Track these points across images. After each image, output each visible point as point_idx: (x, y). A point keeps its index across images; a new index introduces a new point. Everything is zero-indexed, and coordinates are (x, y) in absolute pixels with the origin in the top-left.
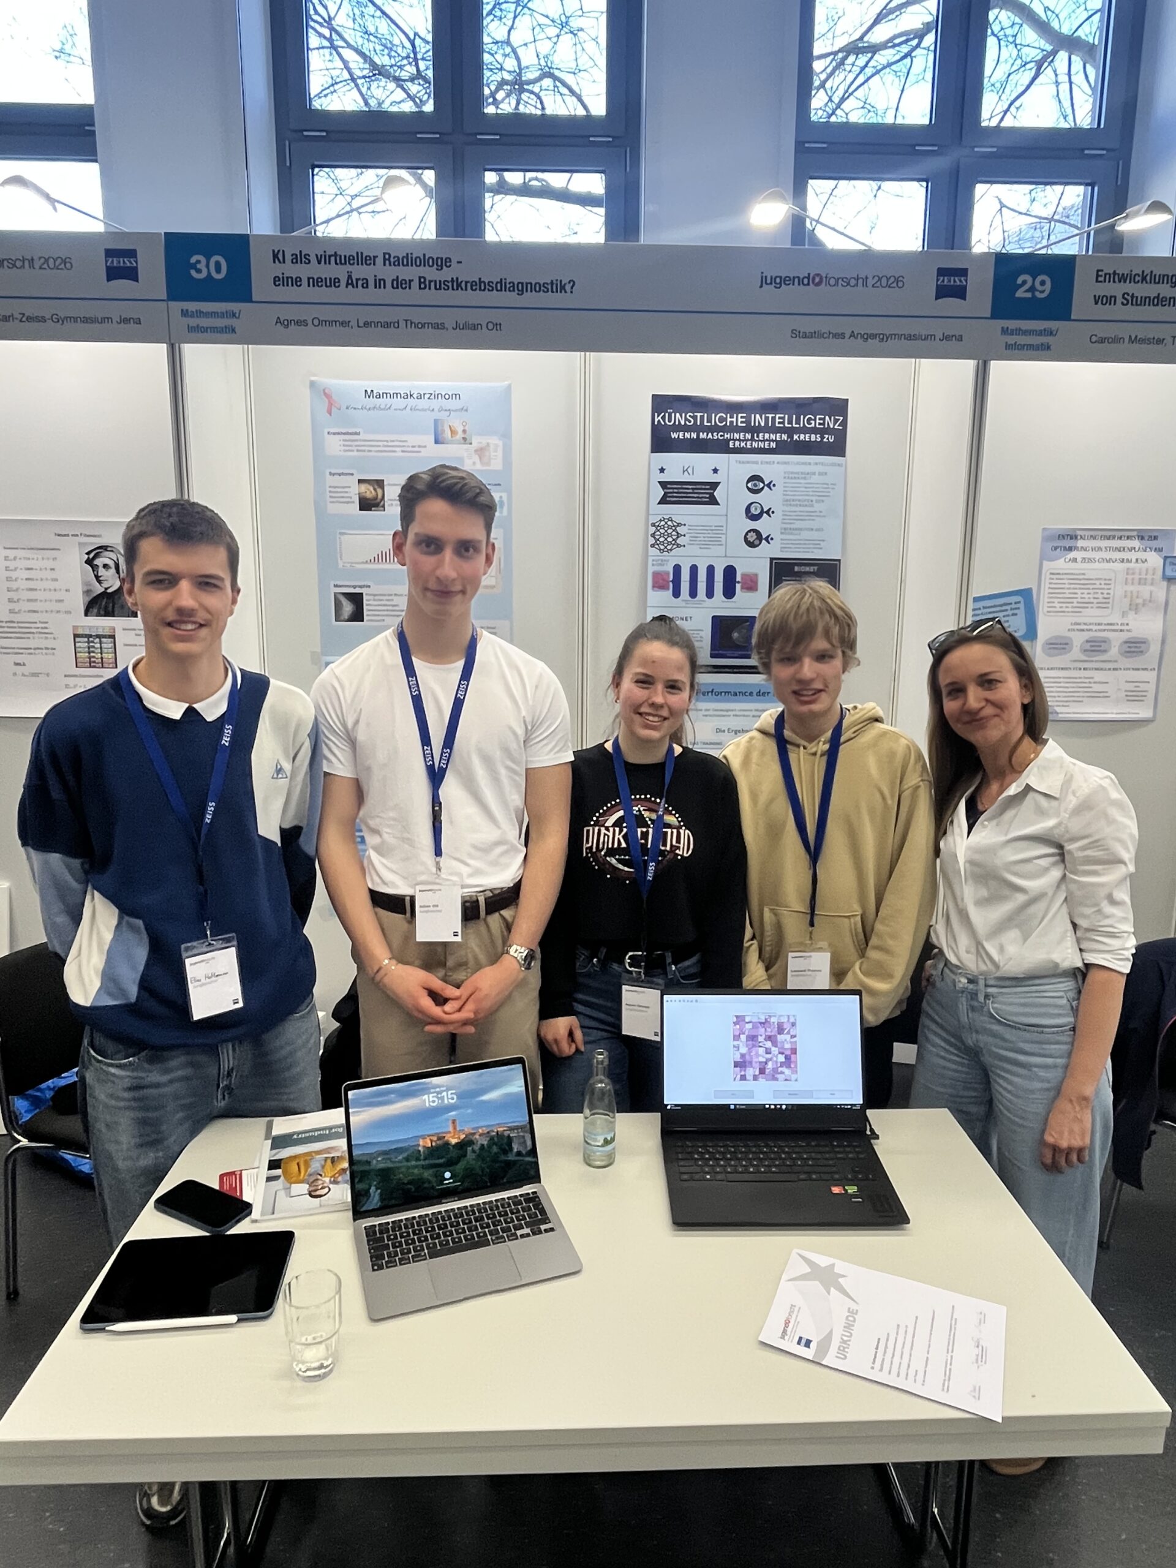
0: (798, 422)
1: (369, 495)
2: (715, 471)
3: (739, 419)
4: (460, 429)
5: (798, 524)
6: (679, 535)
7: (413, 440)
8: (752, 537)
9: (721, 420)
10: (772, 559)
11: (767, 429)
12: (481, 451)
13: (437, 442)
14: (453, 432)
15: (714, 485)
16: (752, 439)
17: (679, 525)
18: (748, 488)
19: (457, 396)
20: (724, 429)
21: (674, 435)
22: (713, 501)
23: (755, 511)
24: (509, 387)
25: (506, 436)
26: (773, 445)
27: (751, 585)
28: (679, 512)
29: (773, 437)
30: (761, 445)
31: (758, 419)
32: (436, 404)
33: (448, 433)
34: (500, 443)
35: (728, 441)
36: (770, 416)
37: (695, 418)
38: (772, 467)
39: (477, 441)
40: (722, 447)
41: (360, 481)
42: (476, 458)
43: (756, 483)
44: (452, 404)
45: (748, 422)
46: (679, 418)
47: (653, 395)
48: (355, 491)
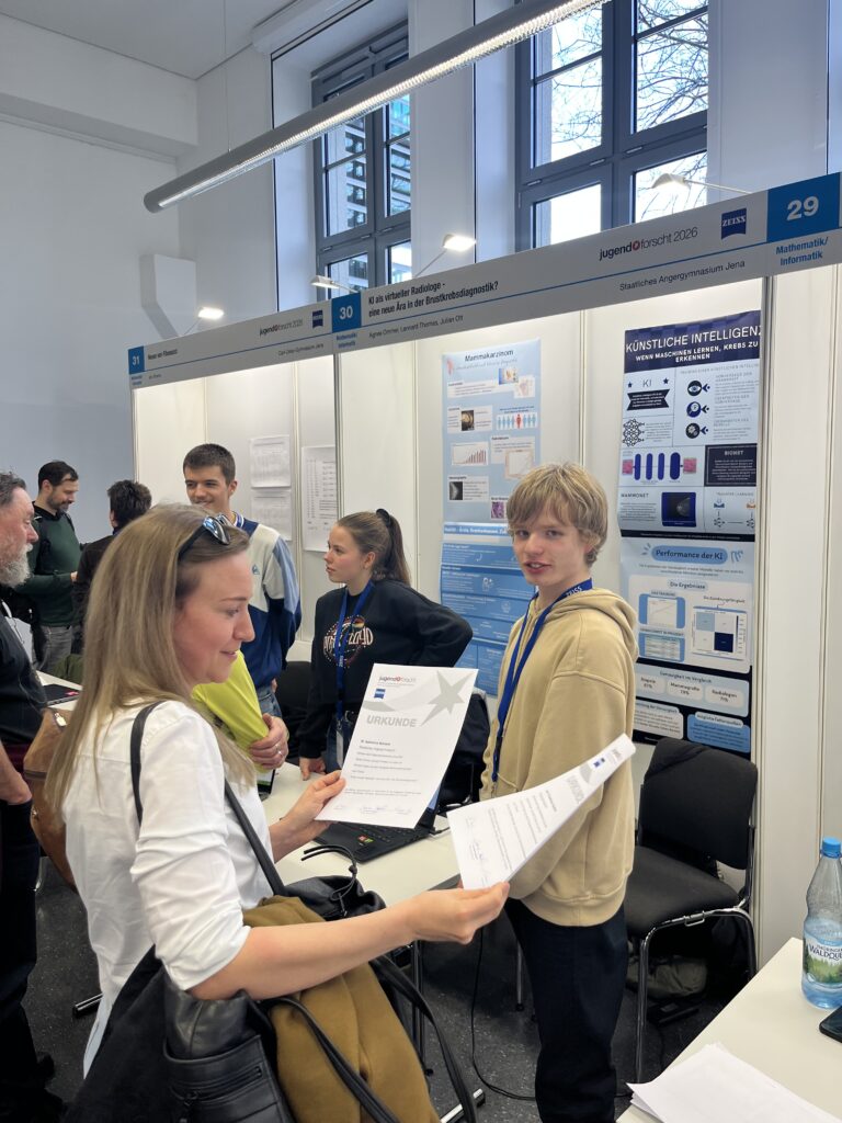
0: (727, 335)
1: (467, 421)
2: (666, 381)
3: (682, 340)
4: (512, 373)
5: (727, 417)
6: (640, 432)
7: (489, 383)
8: (692, 430)
9: (671, 342)
10: (707, 447)
11: (704, 344)
12: (523, 386)
13: (500, 383)
14: (509, 375)
15: (665, 392)
16: (693, 353)
17: (640, 424)
18: (690, 393)
19: (511, 352)
20: (672, 349)
21: (638, 358)
22: (664, 405)
23: (694, 410)
24: (539, 341)
25: (537, 374)
26: (708, 356)
27: (691, 468)
28: (641, 415)
29: (708, 349)
30: (699, 357)
31: (697, 338)
32: (500, 359)
33: (506, 377)
34: (534, 379)
35: (674, 357)
36: (705, 334)
37: (652, 343)
38: (706, 373)
39: (521, 379)
40: (671, 363)
41: (463, 412)
42: (520, 391)
43: (695, 387)
44: (510, 357)
45: (689, 341)
46: (642, 345)
47: (627, 332)
48: (460, 418)
